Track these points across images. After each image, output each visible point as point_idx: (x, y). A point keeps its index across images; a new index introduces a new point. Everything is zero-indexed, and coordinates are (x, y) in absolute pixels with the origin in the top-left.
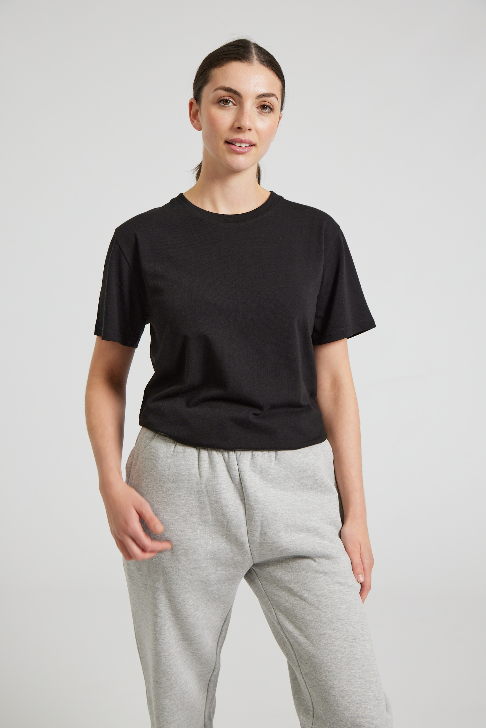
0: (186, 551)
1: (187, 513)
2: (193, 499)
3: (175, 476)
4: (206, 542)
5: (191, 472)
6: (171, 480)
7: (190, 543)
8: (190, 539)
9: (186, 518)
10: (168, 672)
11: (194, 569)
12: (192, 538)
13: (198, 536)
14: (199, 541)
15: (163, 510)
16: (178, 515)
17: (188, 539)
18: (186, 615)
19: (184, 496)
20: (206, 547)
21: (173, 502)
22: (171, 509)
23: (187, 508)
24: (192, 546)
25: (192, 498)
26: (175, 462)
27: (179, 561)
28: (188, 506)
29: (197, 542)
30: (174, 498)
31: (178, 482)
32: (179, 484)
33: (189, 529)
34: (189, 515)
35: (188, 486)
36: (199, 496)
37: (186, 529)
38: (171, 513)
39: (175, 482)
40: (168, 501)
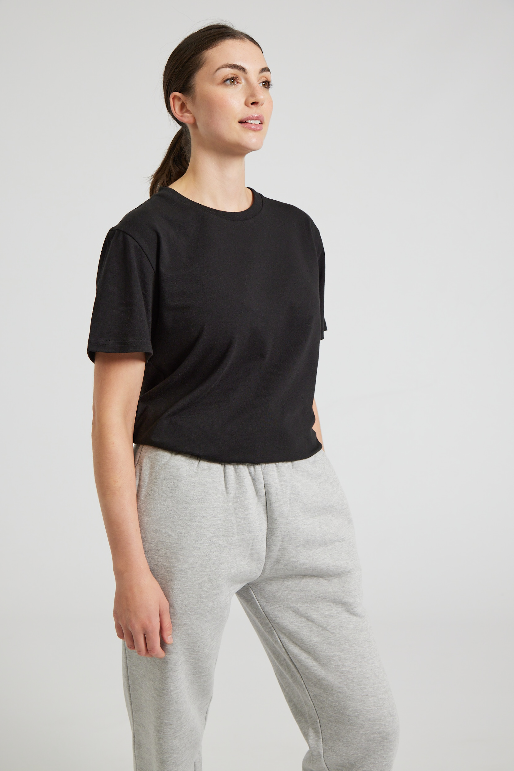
0: (210, 577)
1: (213, 535)
2: (219, 520)
3: (201, 495)
4: (231, 566)
5: (218, 490)
6: (197, 501)
7: (214, 568)
8: (215, 564)
9: (212, 541)
10: (180, 710)
11: (216, 595)
12: (217, 562)
13: (223, 560)
14: (223, 565)
15: (186, 535)
16: (204, 538)
17: (213, 564)
18: (203, 646)
19: (211, 517)
20: (230, 572)
21: (199, 524)
22: (196, 532)
23: (214, 529)
24: (217, 570)
25: (218, 518)
26: (201, 480)
27: (201, 589)
28: (215, 527)
29: (222, 566)
30: (200, 520)
31: (204, 502)
32: (205, 504)
33: (215, 553)
34: (215, 537)
35: (215, 506)
36: (226, 515)
37: (211, 553)
38: (195, 537)
39: (202, 503)
40: (193, 524)
